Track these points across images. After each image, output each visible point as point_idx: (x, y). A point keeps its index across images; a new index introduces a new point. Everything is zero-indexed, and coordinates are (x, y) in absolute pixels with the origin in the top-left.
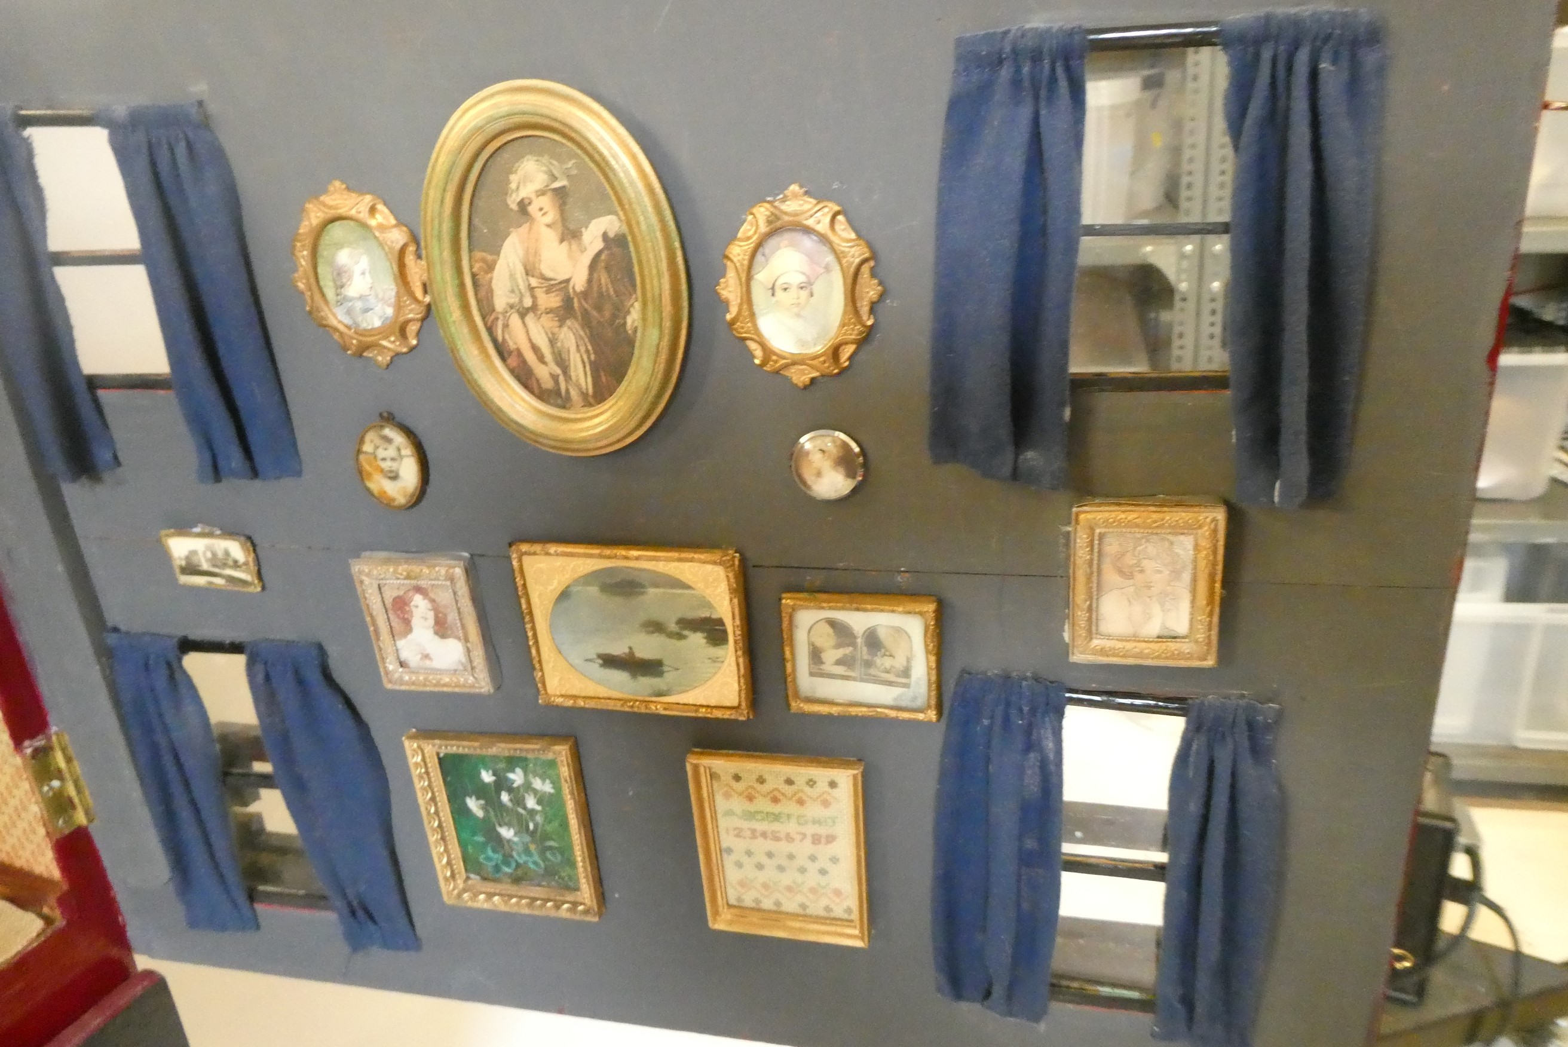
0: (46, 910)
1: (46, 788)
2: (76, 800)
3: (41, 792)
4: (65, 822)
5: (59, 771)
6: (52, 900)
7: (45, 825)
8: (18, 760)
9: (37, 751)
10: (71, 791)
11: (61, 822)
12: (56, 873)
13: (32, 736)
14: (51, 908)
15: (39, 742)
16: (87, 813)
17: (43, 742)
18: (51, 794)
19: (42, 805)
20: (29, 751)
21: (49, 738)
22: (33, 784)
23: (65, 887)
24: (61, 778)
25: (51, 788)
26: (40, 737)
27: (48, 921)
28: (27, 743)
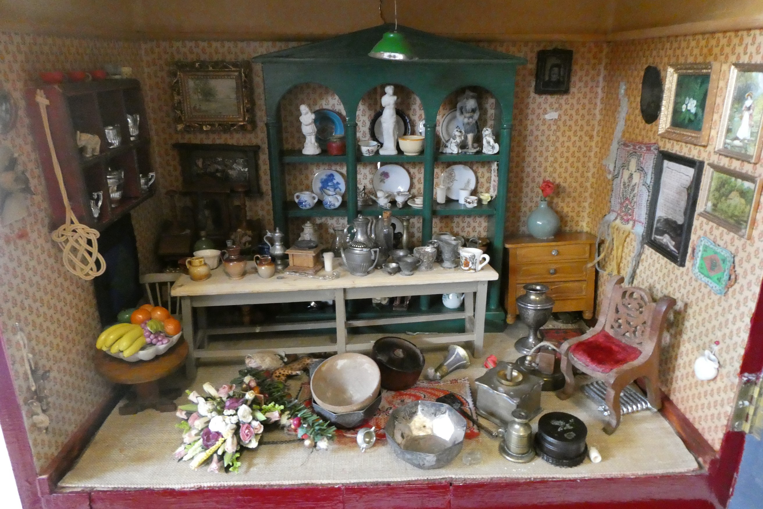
0: (700, 459)
1: (741, 403)
2: (750, 417)
3: (737, 403)
4: (738, 425)
5: (752, 397)
6: (708, 458)
7: (728, 420)
8: (737, 380)
9: (748, 381)
10: (751, 412)
11: (737, 423)
12: (717, 446)
13: (751, 372)
14: (705, 462)
15: (752, 377)
16: (751, 427)
17: (754, 379)
18: (741, 407)
19: (733, 409)
20: (745, 379)
21: (758, 378)
22: (736, 396)
23: (718, 456)
24: (751, 402)
25: (743, 404)
26: (754, 375)
27: (700, 466)
28: (746, 374)
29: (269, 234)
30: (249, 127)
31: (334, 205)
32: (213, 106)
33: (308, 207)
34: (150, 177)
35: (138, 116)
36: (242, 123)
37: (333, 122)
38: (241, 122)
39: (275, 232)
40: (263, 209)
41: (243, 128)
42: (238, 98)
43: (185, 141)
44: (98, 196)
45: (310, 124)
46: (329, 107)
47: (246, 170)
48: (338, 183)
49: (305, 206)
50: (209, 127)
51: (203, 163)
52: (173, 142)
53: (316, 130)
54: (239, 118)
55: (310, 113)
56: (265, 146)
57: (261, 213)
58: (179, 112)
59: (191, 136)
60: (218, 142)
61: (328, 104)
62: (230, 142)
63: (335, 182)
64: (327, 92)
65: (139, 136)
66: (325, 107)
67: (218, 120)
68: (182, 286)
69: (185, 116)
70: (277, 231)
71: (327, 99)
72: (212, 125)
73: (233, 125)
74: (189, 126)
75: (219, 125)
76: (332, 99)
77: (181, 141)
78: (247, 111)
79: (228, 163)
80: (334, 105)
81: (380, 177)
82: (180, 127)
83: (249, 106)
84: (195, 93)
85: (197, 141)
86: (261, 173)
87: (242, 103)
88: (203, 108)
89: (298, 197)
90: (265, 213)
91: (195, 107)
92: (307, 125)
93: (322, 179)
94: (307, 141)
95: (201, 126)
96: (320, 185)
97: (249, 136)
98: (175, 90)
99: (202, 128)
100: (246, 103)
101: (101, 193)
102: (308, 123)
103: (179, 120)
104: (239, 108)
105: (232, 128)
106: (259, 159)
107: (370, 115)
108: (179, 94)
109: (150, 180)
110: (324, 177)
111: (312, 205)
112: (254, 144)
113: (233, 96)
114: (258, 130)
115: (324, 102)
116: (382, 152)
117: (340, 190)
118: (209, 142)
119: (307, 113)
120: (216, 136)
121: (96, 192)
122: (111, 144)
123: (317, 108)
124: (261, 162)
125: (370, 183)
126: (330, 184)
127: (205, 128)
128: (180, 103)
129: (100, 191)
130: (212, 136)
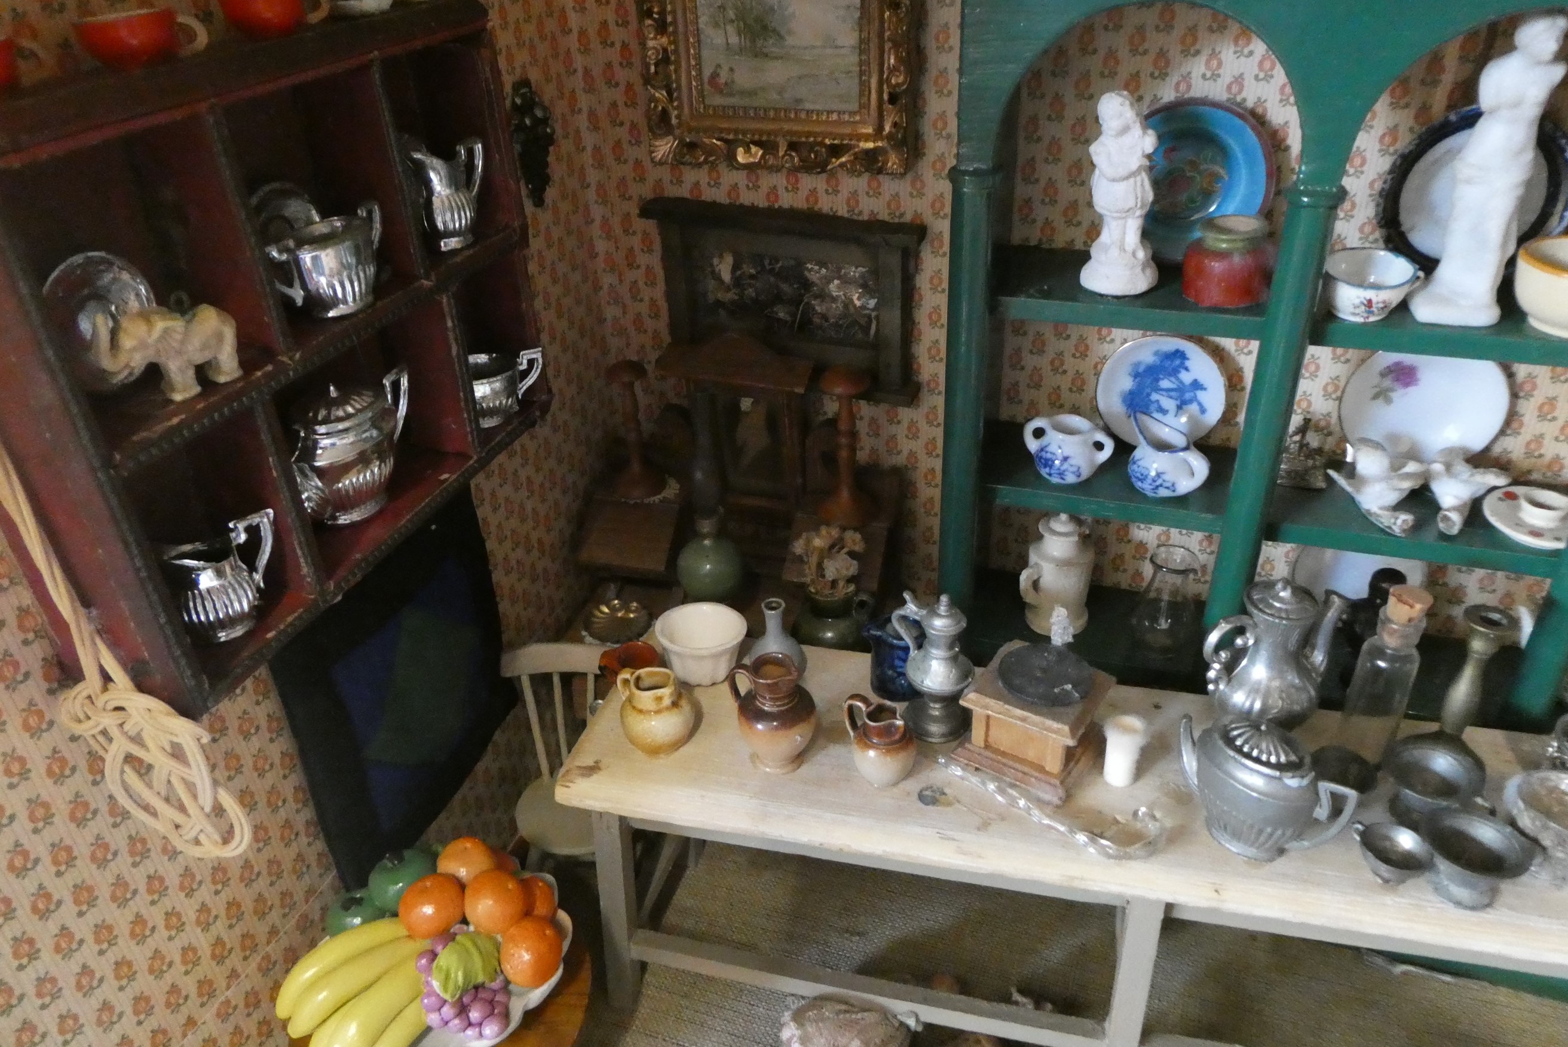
29: (911, 609)
30: (893, 161)
31: (1173, 487)
32: (775, 73)
33: (1071, 479)
34: (524, 366)
35: (479, 148)
36: (870, 145)
37: (1223, 152)
38: (867, 138)
39: (934, 613)
40: (913, 433)
41: (871, 162)
42: (862, 47)
43: (684, 191)
44: (254, 532)
45: (1133, 174)
46: (1217, 91)
47: (872, 303)
48: (1197, 385)
49: (1061, 474)
50: (757, 152)
51: (735, 267)
52: (646, 191)
53: (1150, 196)
54: (863, 122)
55: (1137, 130)
56: (942, 227)
57: (906, 446)
58: (661, 94)
59: (702, 176)
60: (786, 200)
61: (1215, 77)
62: (826, 204)
63: (1186, 377)
64: (1219, 26)
65: (477, 230)
66: (1200, 89)
67: (787, 127)
68: (592, 769)
69: (680, 108)
70: (943, 609)
71: (1214, 54)
72: (769, 147)
73: (836, 151)
74: (692, 146)
75: (793, 146)
76: (1238, 53)
77: (672, 191)
78: (893, 99)
79: (813, 277)
80: (1239, 80)
81: (1376, 380)
82: (664, 147)
83: (898, 79)
84: (716, 25)
85: (719, 195)
86: (922, 316)
87: (874, 67)
88: (744, 78)
89: (1039, 433)
90: (917, 446)
91: (715, 76)
92: (1114, 180)
93: (1137, 365)
94: (1107, 235)
95: (731, 146)
96: (1127, 383)
97: (889, 186)
98: (649, 14)
99: (731, 157)
100: (893, 70)
101: (264, 520)
102: (1123, 172)
103: (661, 123)
104: (864, 87)
105: (835, 162)
106: (917, 269)
107: (1393, 132)
108: (661, 28)
109: (525, 374)
110: (1147, 357)
111: (1086, 473)
112: (908, 218)
113: (848, 38)
114: (926, 168)
115: (1198, 67)
116: (1424, 311)
117: (1203, 411)
118: (757, 198)
119: (1125, 130)
120: (779, 180)
121: (240, 516)
122: (334, 302)
123: (1168, 94)
124: (923, 281)
125: (1327, 395)
126: (1165, 384)
127: (741, 157)
128: (664, 60)
129: (258, 507)
130: (767, 180)
